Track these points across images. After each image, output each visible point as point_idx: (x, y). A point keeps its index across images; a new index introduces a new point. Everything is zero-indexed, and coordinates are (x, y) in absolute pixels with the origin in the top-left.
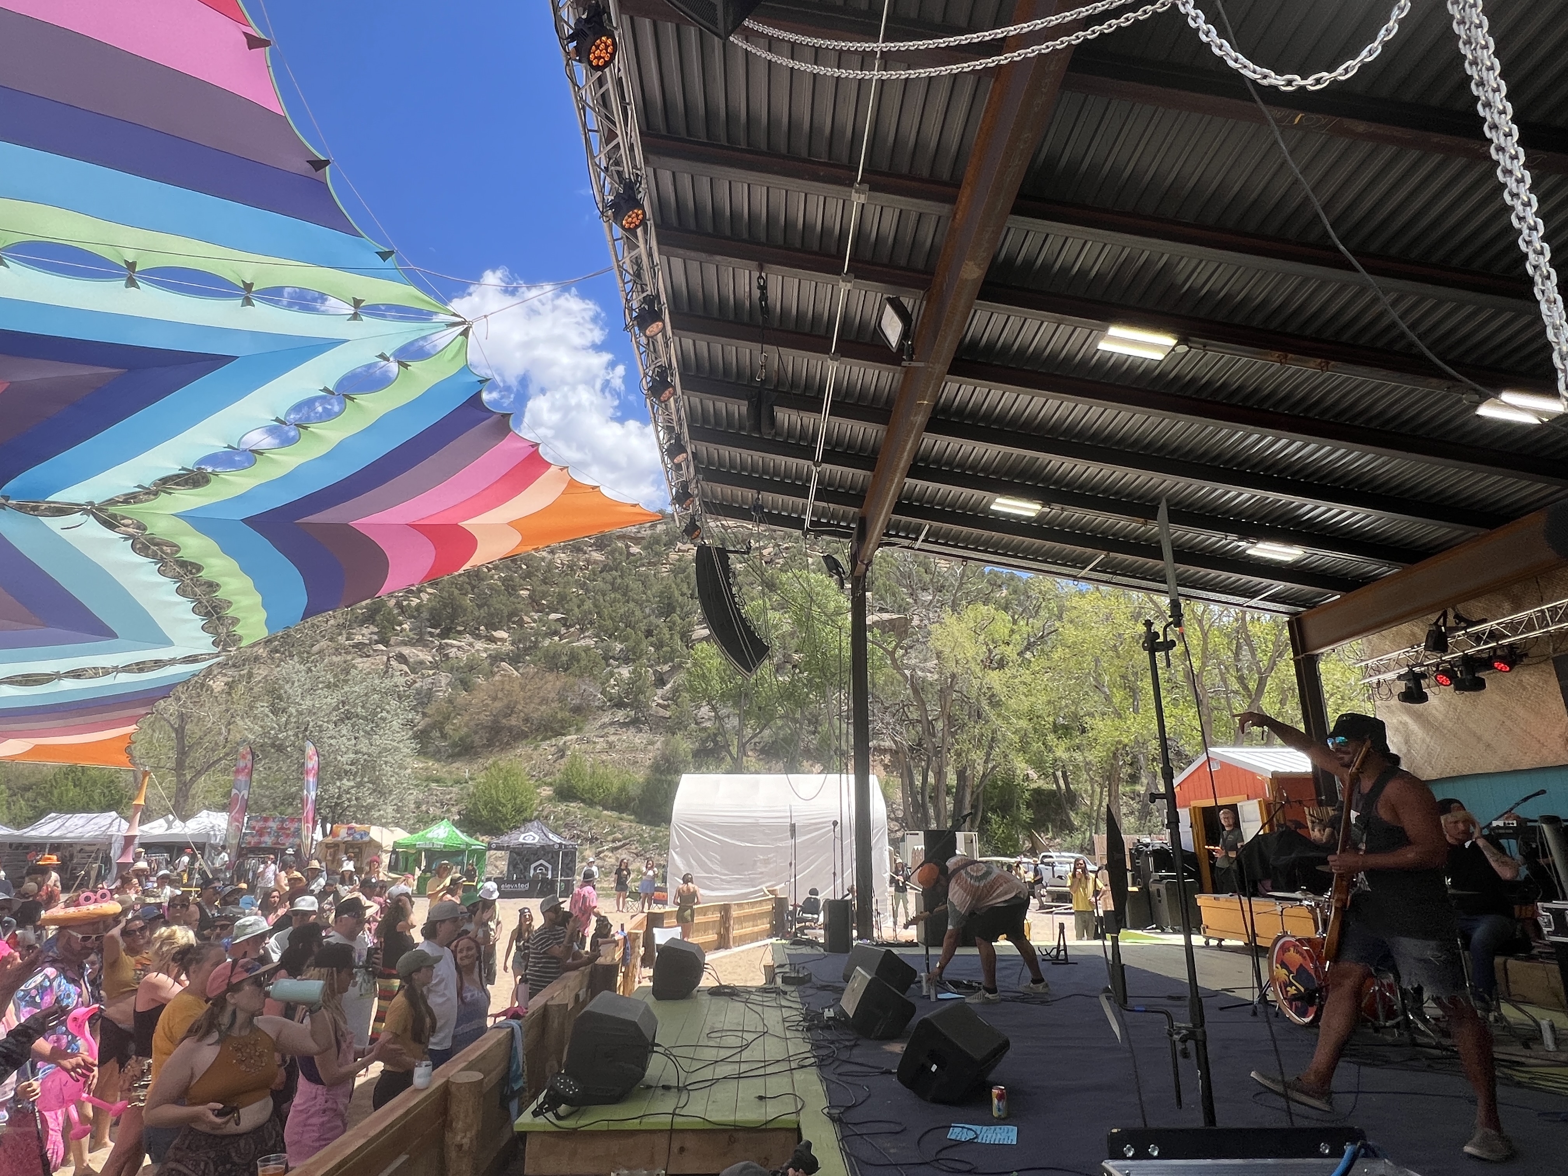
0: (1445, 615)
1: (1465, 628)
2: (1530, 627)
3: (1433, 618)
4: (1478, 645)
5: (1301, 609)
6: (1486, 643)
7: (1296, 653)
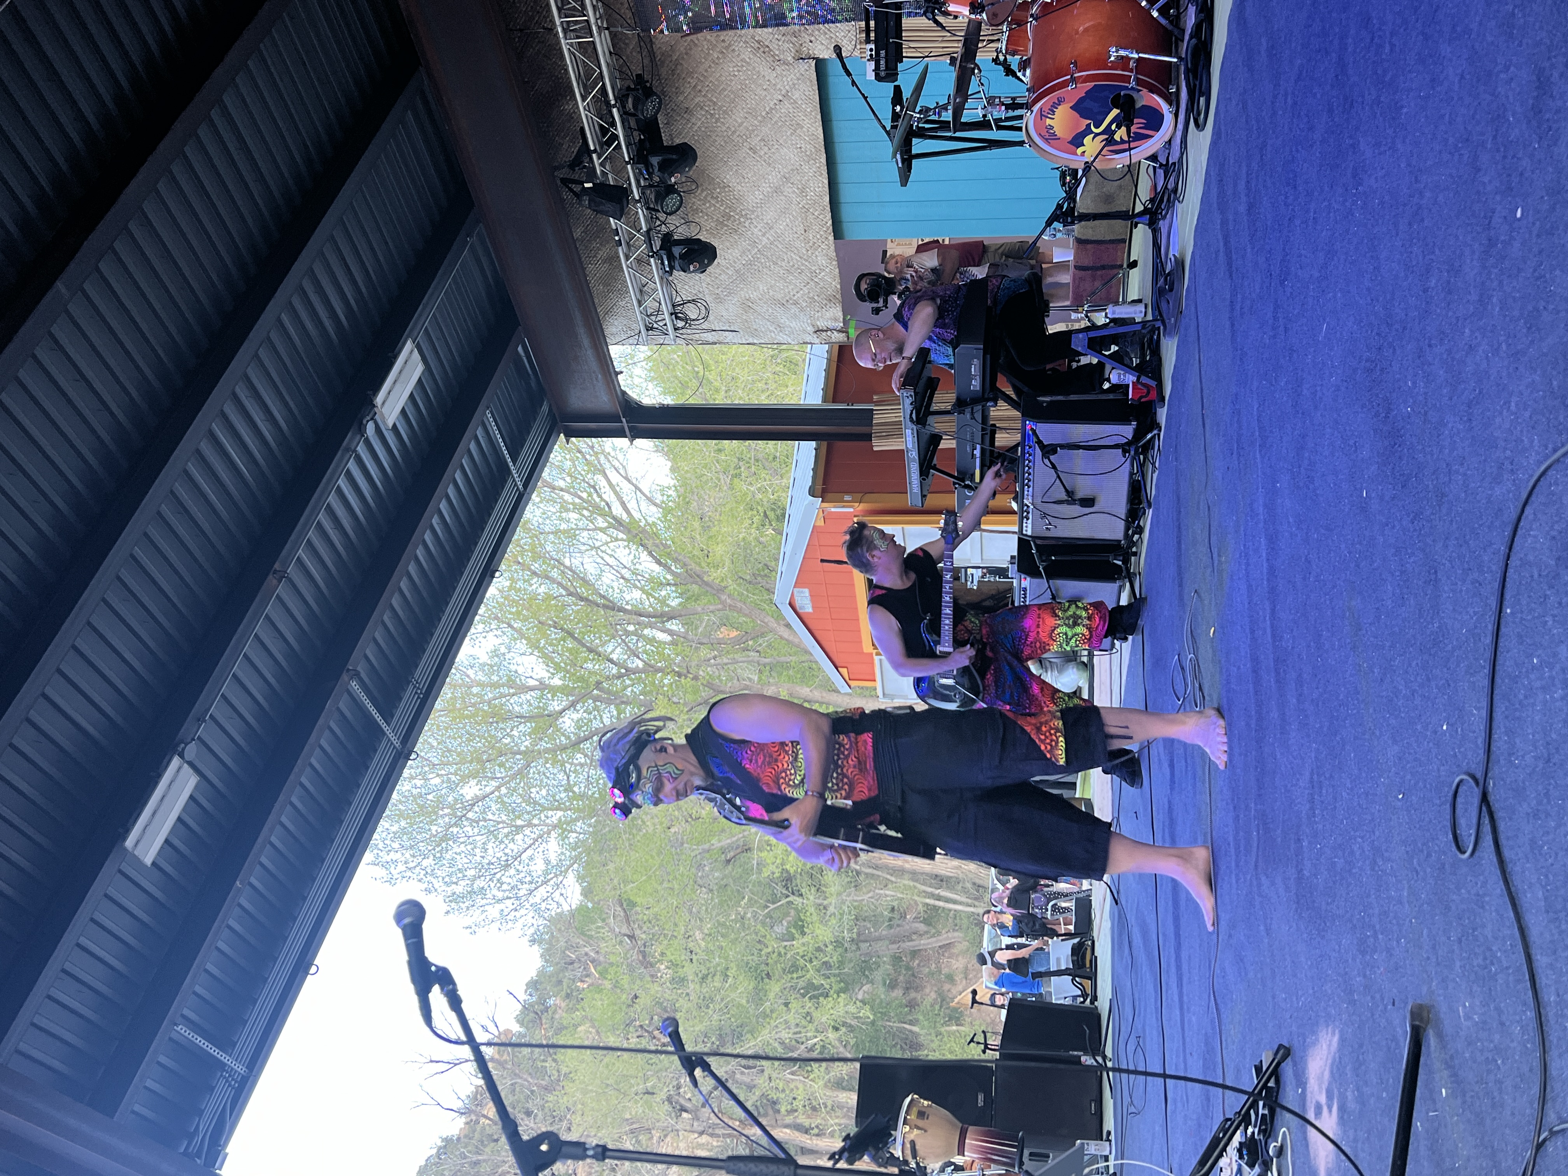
0: (565, 181)
1: (589, 153)
2: (589, 50)
3: (566, 195)
4: (615, 137)
5: (545, 408)
6: (613, 124)
7: (620, 434)
